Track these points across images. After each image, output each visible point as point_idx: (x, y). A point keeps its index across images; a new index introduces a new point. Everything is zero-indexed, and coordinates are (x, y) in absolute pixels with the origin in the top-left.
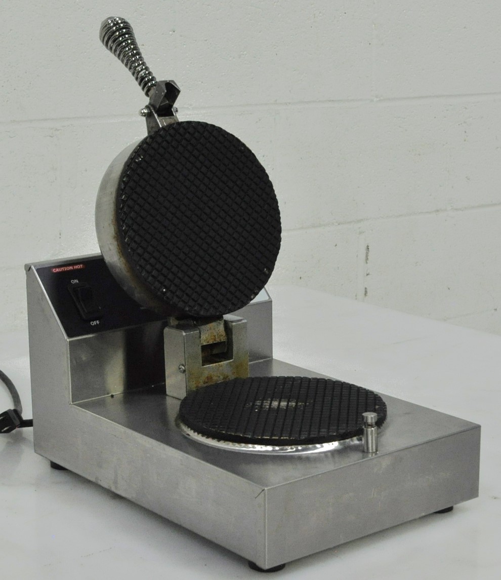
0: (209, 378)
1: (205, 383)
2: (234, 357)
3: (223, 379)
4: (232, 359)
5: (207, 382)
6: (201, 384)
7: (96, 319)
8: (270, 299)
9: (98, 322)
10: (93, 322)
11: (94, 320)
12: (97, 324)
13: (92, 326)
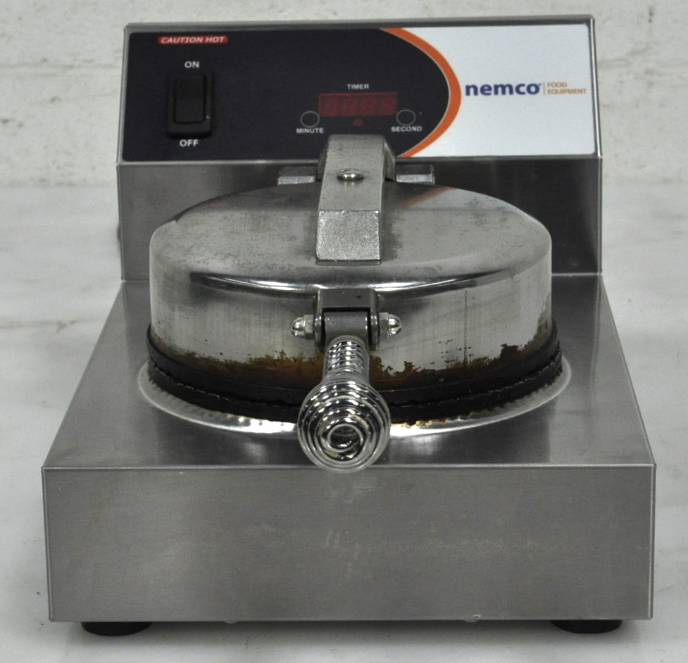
7: (193, 137)
8: (596, 154)
9: (195, 142)
10: (185, 141)
11: (187, 138)
12: (192, 145)
13: (181, 147)
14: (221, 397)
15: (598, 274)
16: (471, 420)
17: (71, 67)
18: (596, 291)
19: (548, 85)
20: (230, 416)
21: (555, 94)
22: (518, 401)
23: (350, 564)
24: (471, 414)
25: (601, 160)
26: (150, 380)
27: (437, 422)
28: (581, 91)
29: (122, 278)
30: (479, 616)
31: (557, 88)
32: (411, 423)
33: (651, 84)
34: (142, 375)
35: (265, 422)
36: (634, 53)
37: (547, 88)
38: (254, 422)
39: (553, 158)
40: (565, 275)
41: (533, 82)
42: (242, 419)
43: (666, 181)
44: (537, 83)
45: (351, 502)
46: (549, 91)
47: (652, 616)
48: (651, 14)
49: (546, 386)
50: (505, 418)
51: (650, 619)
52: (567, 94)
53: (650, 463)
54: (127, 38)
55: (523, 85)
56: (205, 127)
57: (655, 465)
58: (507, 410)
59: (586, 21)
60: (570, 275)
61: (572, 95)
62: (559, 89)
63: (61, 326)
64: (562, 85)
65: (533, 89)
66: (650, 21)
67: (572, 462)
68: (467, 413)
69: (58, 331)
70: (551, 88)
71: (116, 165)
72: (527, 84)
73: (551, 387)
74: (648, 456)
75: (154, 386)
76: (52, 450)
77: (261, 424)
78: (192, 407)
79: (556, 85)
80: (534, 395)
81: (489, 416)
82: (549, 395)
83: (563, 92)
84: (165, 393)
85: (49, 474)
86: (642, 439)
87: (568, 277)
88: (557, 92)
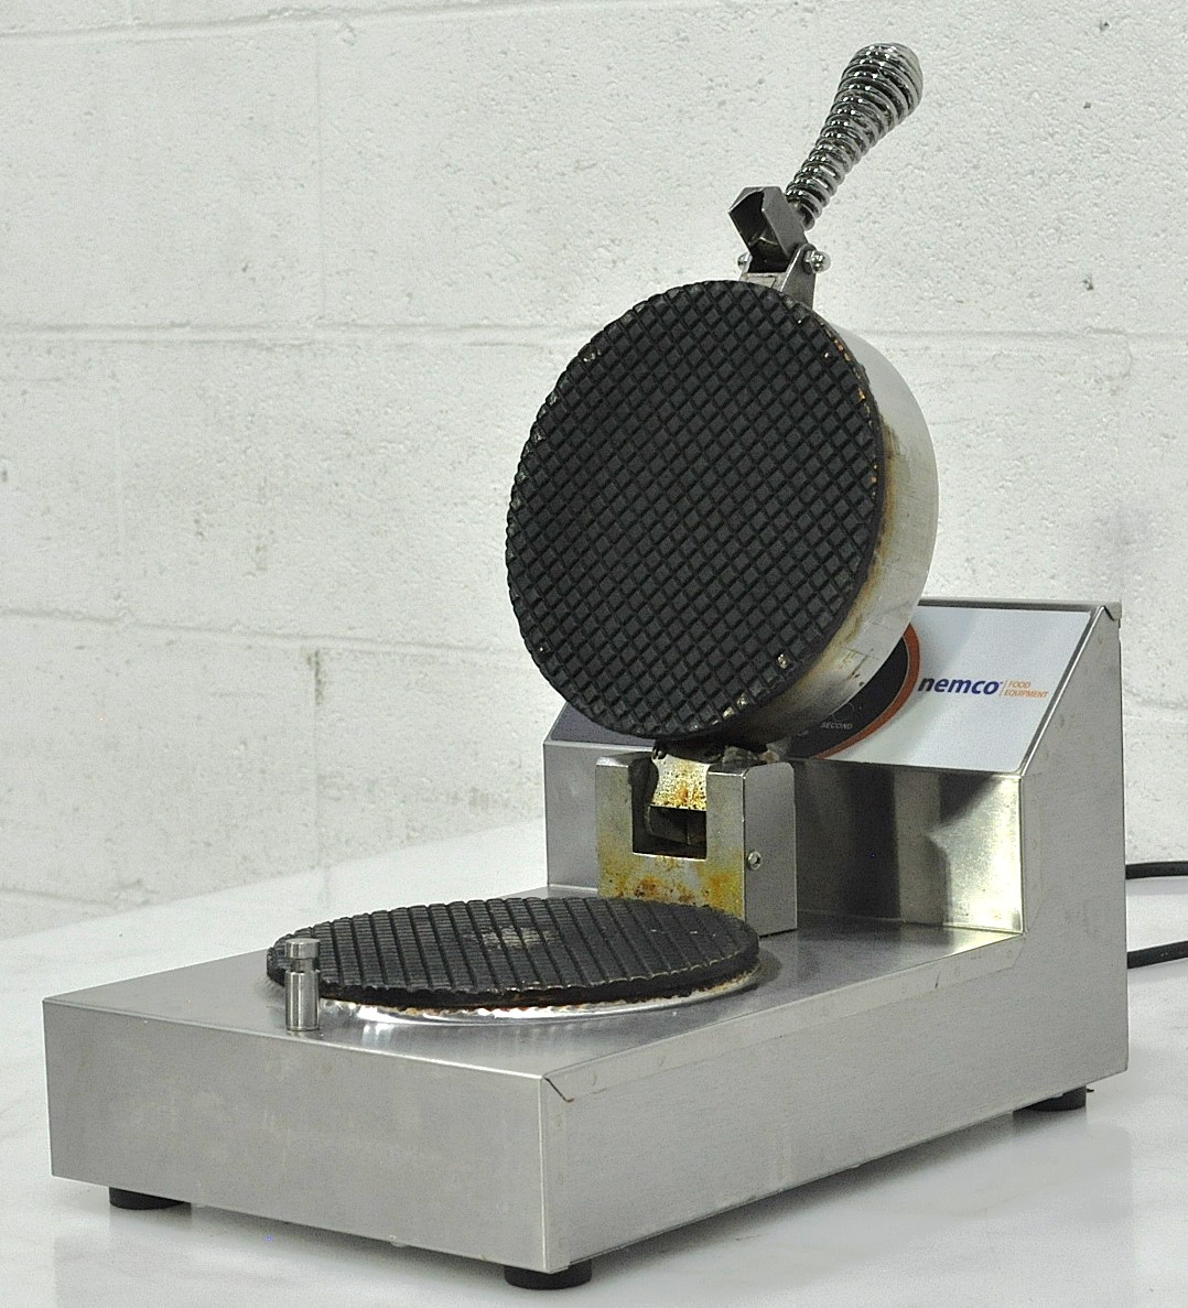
0: (649, 886)
1: (638, 892)
2: (707, 855)
3: (680, 898)
4: (703, 855)
5: (642, 894)
6: (630, 894)
21: (1012, 695)
28: (1042, 694)
37: (1006, 689)
46: (1006, 692)
52: (1026, 697)
61: (1030, 698)
64: (1026, 685)
79: (1019, 685)
83: (1023, 693)
88: (1015, 693)
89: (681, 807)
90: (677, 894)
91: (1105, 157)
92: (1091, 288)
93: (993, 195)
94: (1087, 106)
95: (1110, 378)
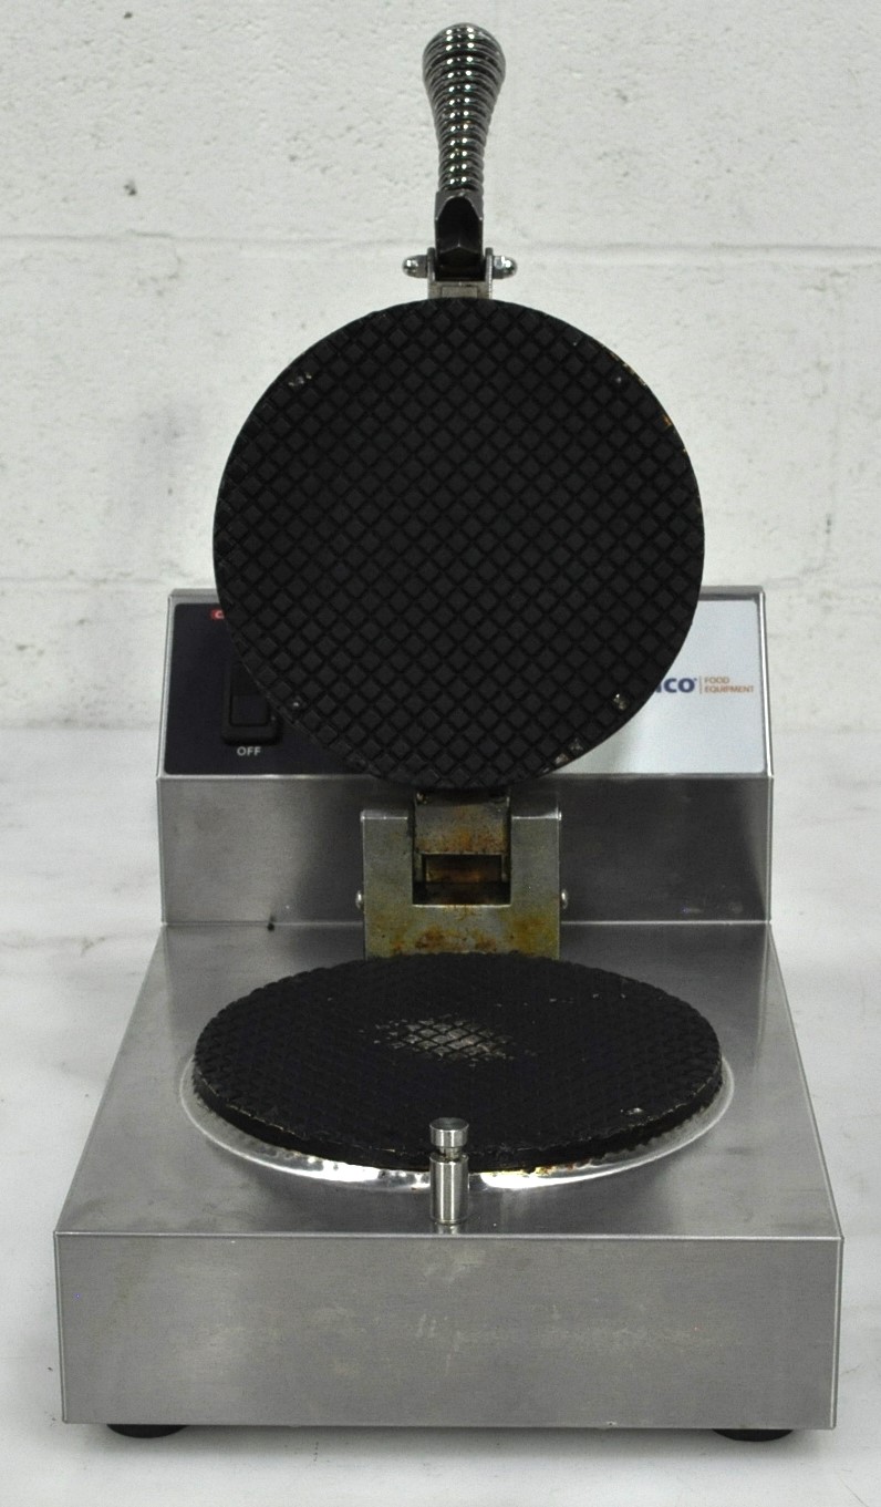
0: (434, 937)
1: (419, 945)
2: (513, 899)
3: (477, 946)
4: (507, 900)
5: (425, 946)
6: (409, 947)
7: (253, 743)
8: (765, 772)
9: (257, 750)
10: (244, 749)
11: (246, 744)
12: (252, 754)
13: (238, 756)
14: (285, 1129)
15: (766, 922)
16: (606, 1165)
17: (105, 581)
18: (763, 947)
19: (706, 681)
20: (297, 1154)
21: (715, 691)
22: (666, 1135)
23: (449, 1356)
24: (607, 1155)
25: (772, 780)
26: (196, 1091)
27: (564, 1170)
28: (748, 689)
29: (163, 920)
30: (614, 1423)
31: (716, 685)
32: (530, 1170)
33: (827, 609)
34: (185, 1082)
35: (342, 1165)
36: (807, 571)
37: (704, 685)
38: (328, 1164)
39: (710, 777)
40: (724, 922)
41: (685, 677)
42: (312, 1159)
43: (846, 729)
44: (692, 678)
45: (451, 1279)
46: (706, 688)
47: (835, 1425)
48: (829, 523)
49: (702, 1110)
50: (650, 1160)
51: (830, 1429)
52: (729, 693)
53: (835, 1236)
54: (172, 610)
55: (674, 680)
56: (268, 732)
57: (843, 1238)
58: (651, 1149)
59: (752, 595)
60: (731, 922)
61: (737, 694)
62: (719, 685)
63: (87, 945)
64: (723, 680)
65: (686, 686)
66: (828, 531)
67: (735, 1234)
68: (602, 1155)
69: (83, 952)
70: (709, 684)
71: (155, 779)
72: (678, 680)
73: (708, 1110)
74: (832, 1225)
75: (200, 1102)
76: (67, 1203)
77: (336, 1168)
78: (249, 1139)
79: (716, 680)
80: (688, 1125)
81: (629, 1158)
82: (706, 1122)
83: (724, 689)
84: (213, 1115)
85: (63, 1241)
86: (824, 1194)
87: (728, 925)
88: (717, 690)
89: (466, 853)
90: (472, 941)
91: (148, 66)
92: (133, 192)
93: (18, 99)
94: (128, 15)
95: (154, 279)
